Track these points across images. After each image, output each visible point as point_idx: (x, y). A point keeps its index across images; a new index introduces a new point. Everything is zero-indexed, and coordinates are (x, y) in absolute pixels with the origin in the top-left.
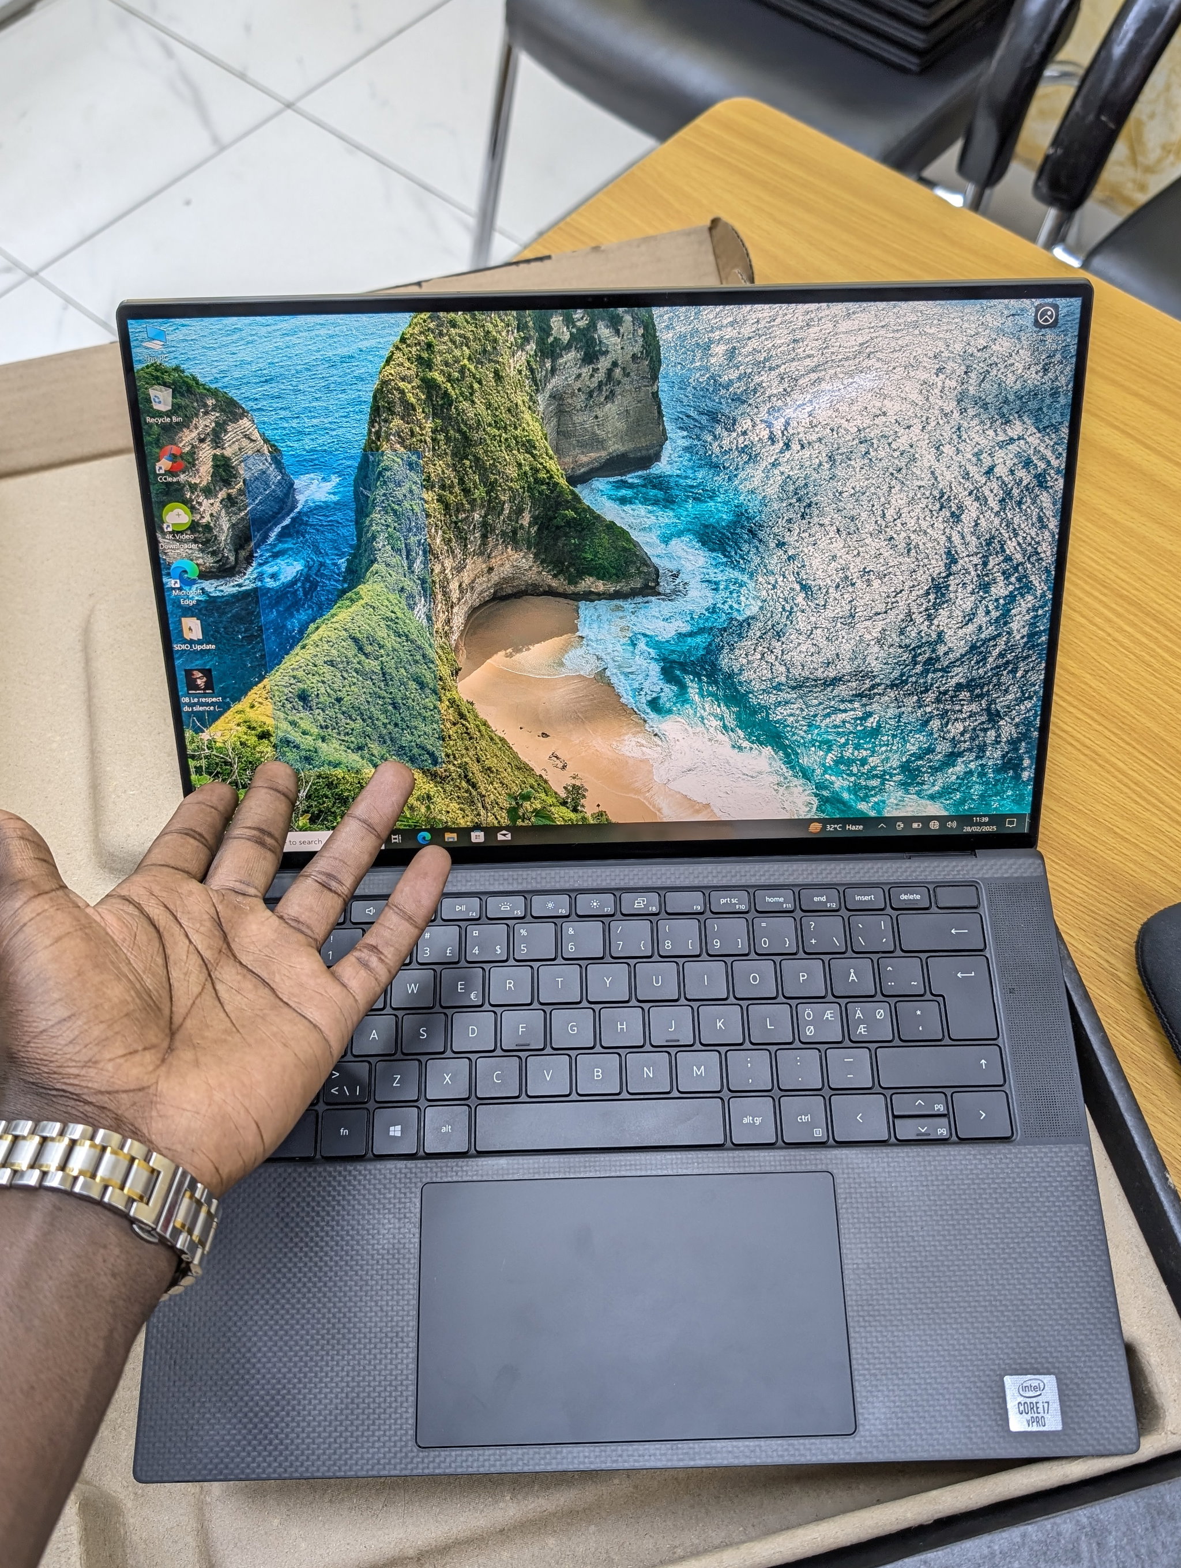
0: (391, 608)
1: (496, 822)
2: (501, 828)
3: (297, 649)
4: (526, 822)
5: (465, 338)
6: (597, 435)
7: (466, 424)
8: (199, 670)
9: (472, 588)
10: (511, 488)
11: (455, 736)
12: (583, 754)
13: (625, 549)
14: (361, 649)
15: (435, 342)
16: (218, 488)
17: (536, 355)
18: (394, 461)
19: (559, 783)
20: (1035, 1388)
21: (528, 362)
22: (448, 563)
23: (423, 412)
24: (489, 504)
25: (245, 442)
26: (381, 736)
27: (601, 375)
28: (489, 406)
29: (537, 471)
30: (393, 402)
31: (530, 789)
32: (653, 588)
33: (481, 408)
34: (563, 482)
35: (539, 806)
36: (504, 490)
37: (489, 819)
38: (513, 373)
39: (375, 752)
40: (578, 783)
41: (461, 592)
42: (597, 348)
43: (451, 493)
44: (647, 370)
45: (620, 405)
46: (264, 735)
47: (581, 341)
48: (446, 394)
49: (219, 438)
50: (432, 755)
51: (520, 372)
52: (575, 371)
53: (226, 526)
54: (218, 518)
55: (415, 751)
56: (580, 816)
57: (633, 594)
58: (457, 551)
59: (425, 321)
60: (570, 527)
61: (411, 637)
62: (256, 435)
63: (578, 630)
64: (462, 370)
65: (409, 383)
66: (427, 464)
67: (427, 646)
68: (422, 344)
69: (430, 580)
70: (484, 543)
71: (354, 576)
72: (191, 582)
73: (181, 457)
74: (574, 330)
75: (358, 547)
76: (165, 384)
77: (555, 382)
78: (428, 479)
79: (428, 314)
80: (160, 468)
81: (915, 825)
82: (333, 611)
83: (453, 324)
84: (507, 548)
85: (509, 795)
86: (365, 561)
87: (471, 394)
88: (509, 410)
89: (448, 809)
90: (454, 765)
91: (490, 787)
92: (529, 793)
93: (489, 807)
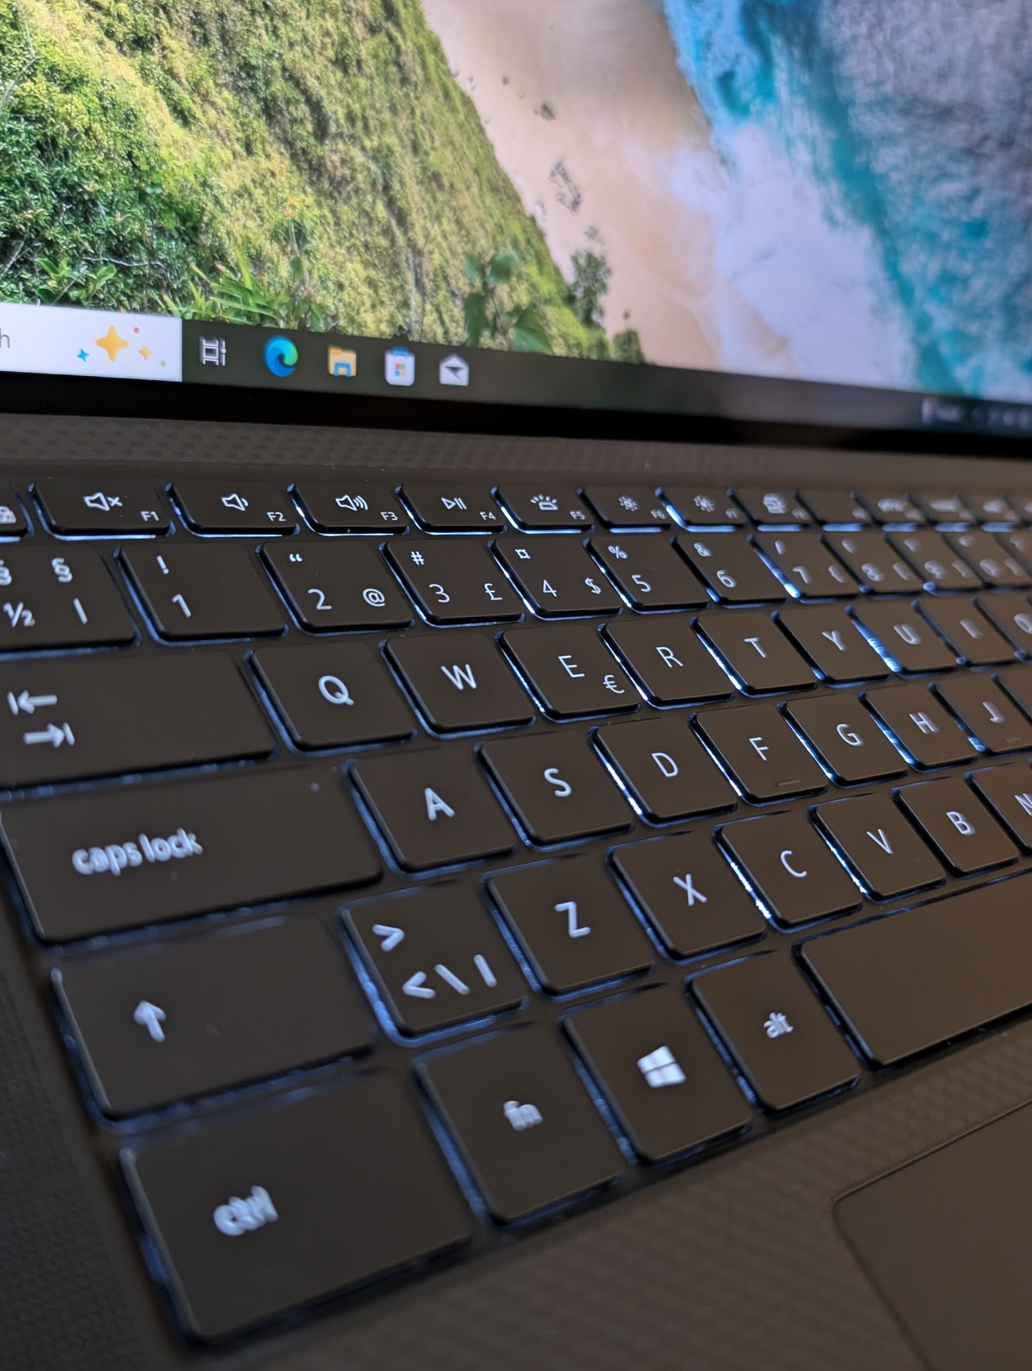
1: (439, 331)
4: (500, 338)
11: (370, 66)
12: (609, 178)
19: (563, 243)
26: (198, 20)
31: (511, 252)
35: (524, 299)
39: (180, 67)
40: (597, 252)
50: (315, 106)
55: (279, 86)
56: (596, 334)
85: (470, 257)
89: (342, 278)
90: (363, 149)
91: (435, 230)
92: (508, 259)
93: (429, 285)
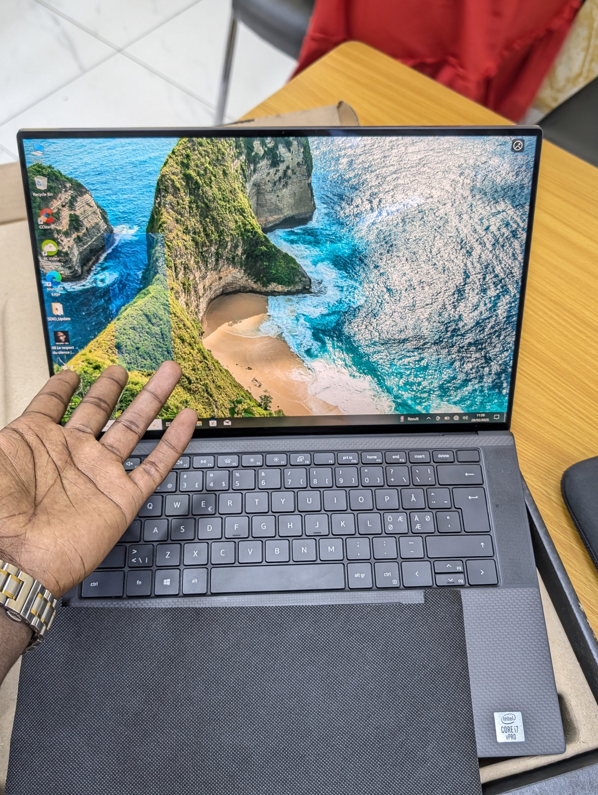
0: (166, 299)
1: (223, 415)
2: (226, 419)
3: (115, 320)
4: (239, 415)
5: (207, 152)
6: (278, 206)
7: (207, 199)
8: (62, 332)
9: (210, 288)
10: (231, 234)
11: (201, 369)
12: (270, 379)
13: (293, 268)
14: (150, 321)
15: (191, 154)
16: (72, 232)
17: (245, 162)
18: (168, 218)
19: (257, 394)
20: (511, 719)
21: (241, 166)
22: (198, 274)
23: (184, 192)
24: (220, 243)
25: (87, 207)
27: (280, 174)
28: (220, 189)
29: (246, 225)
30: (168, 186)
31: (241, 398)
32: (308, 289)
33: (215, 190)
34: (260, 231)
35: (246, 407)
36: (228, 235)
37: (221, 415)
38: (233, 171)
40: (267, 394)
41: (205, 290)
42: (278, 159)
43: (199, 236)
44: (305, 171)
45: (290, 190)
46: (97, 368)
47: (270, 155)
48: (197, 183)
49: (73, 205)
50: (188, 379)
51: (237, 171)
52: (267, 171)
53: (76, 253)
54: (72, 249)
56: (268, 412)
57: (297, 292)
58: (202, 268)
59: (185, 143)
60: (263, 256)
61: (177, 314)
62: (93, 204)
63: (267, 312)
64: (205, 170)
65: (177, 176)
66: (186, 220)
67: (186, 319)
68: (184, 155)
69: (187, 284)
70: (217, 264)
71: (146, 281)
72: (57, 284)
73: (52, 215)
74: (266, 149)
75: (148, 265)
76: (43, 175)
77: (256, 177)
78: (187, 229)
79: (187, 139)
80: (41, 221)
81: (446, 418)
82: (134, 300)
83: (201, 145)
84: (229, 266)
85: (230, 401)
86: (152, 273)
87: (210, 183)
88: (231, 192)
89: (197, 408)
90: (200, 384)
91: (220, 397)
92: (241, 399)
93: (219, 407)
